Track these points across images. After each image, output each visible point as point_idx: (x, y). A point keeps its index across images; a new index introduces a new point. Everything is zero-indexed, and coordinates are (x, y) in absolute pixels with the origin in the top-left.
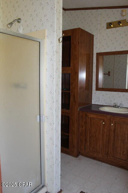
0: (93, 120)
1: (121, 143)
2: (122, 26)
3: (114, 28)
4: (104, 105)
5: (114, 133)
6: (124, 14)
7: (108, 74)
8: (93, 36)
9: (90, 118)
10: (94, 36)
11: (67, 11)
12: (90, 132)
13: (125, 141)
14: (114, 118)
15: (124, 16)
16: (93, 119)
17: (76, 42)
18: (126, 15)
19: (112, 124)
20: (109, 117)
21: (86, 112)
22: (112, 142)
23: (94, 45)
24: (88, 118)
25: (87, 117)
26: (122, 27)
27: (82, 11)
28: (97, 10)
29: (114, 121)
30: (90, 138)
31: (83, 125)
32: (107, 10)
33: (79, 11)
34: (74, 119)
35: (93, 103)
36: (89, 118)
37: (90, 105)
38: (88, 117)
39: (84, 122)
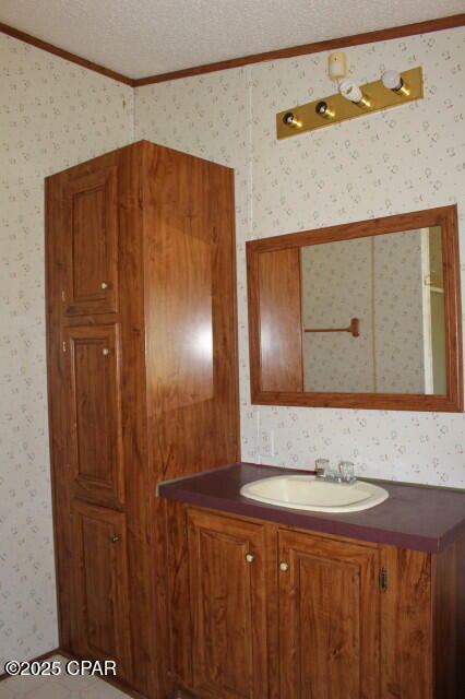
0: (210, 539)
1: (328, 658)
2: (338, 120)
3: (308, 134)
4: (287, 466)
5: (298, 605)
6: (337, 69)
7: (348, 330)
8: (230, 172)
9: (202, 529)
10: (236, 172)
11: (140, 88)
12: (205, 598)
13: (342, 650)
14: (292, 534)
15: (342, 77)
16: (211, 535)
17: (132, 201)
18: (349, 74)
19: (284, 567)
20: (271, 528)
21: (186, 505)
22: (293, 651)
23: (237, 210)
24: (193, 530)
25: (190, 527)
26: (337, 125)
27: (190, 79)
28: (240, 68)
29: (291, 552)
30: (205, 621)
31: (179, 558)
32: (277, 62)
33: (180, 81)
34: (140, 532)
35: (245, 458)
36: (198, 530)
37: (228, 466)
38: (193, 524)
39: (181, 550)
